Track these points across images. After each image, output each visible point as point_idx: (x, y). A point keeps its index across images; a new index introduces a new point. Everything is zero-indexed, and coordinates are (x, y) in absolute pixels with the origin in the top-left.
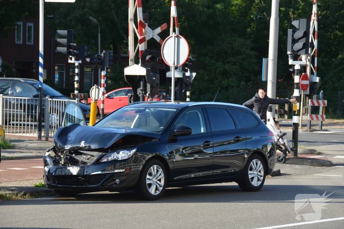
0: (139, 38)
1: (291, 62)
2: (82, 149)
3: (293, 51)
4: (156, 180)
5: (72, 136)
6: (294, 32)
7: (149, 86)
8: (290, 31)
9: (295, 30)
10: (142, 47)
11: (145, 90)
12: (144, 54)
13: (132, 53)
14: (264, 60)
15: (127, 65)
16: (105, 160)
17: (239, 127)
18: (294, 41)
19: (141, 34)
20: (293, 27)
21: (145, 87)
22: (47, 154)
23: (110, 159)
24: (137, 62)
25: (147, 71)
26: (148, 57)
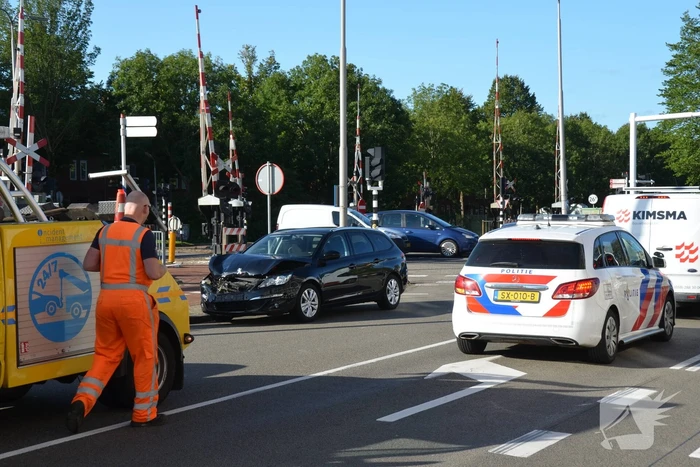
0: (212, 169)
1: (369, 188)
2: (239, 276)
3: (371, 177)
4: (310, 304)
5: (226, 264)
6: (371, 159)
7: (222, 215)
8: (367, 158)
9: (372, 158)
10: (214, 178)
11: (219, 219)
12: (218, 184)
13: (205, 185)
14: (335, 187)
15: (201, 196)
16: (263, 286)
17: (376, 250)
18: (372, 168)
19: (214, 166)
20: (369, 155)
21: (219, 216)
22: (203, 282)
23: (268, 284)
24: (210, 193)
25: (221, 201)
26: (221, 188)
